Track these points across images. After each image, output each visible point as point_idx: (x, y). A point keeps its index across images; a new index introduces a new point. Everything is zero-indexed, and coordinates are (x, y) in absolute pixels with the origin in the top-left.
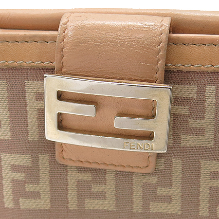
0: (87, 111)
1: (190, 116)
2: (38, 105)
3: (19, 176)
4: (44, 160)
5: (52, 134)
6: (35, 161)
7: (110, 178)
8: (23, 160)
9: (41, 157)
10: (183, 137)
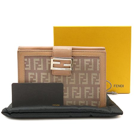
0: (59, 63)
1: (77, 65)
2: (49, 63)
3: (44, 77)
4: (49, 74)
5: (52, 68)
6: (48, 74)
7: (62, 77)
8: (45, 74)
9: (49, 73)
10: (75, 69)
